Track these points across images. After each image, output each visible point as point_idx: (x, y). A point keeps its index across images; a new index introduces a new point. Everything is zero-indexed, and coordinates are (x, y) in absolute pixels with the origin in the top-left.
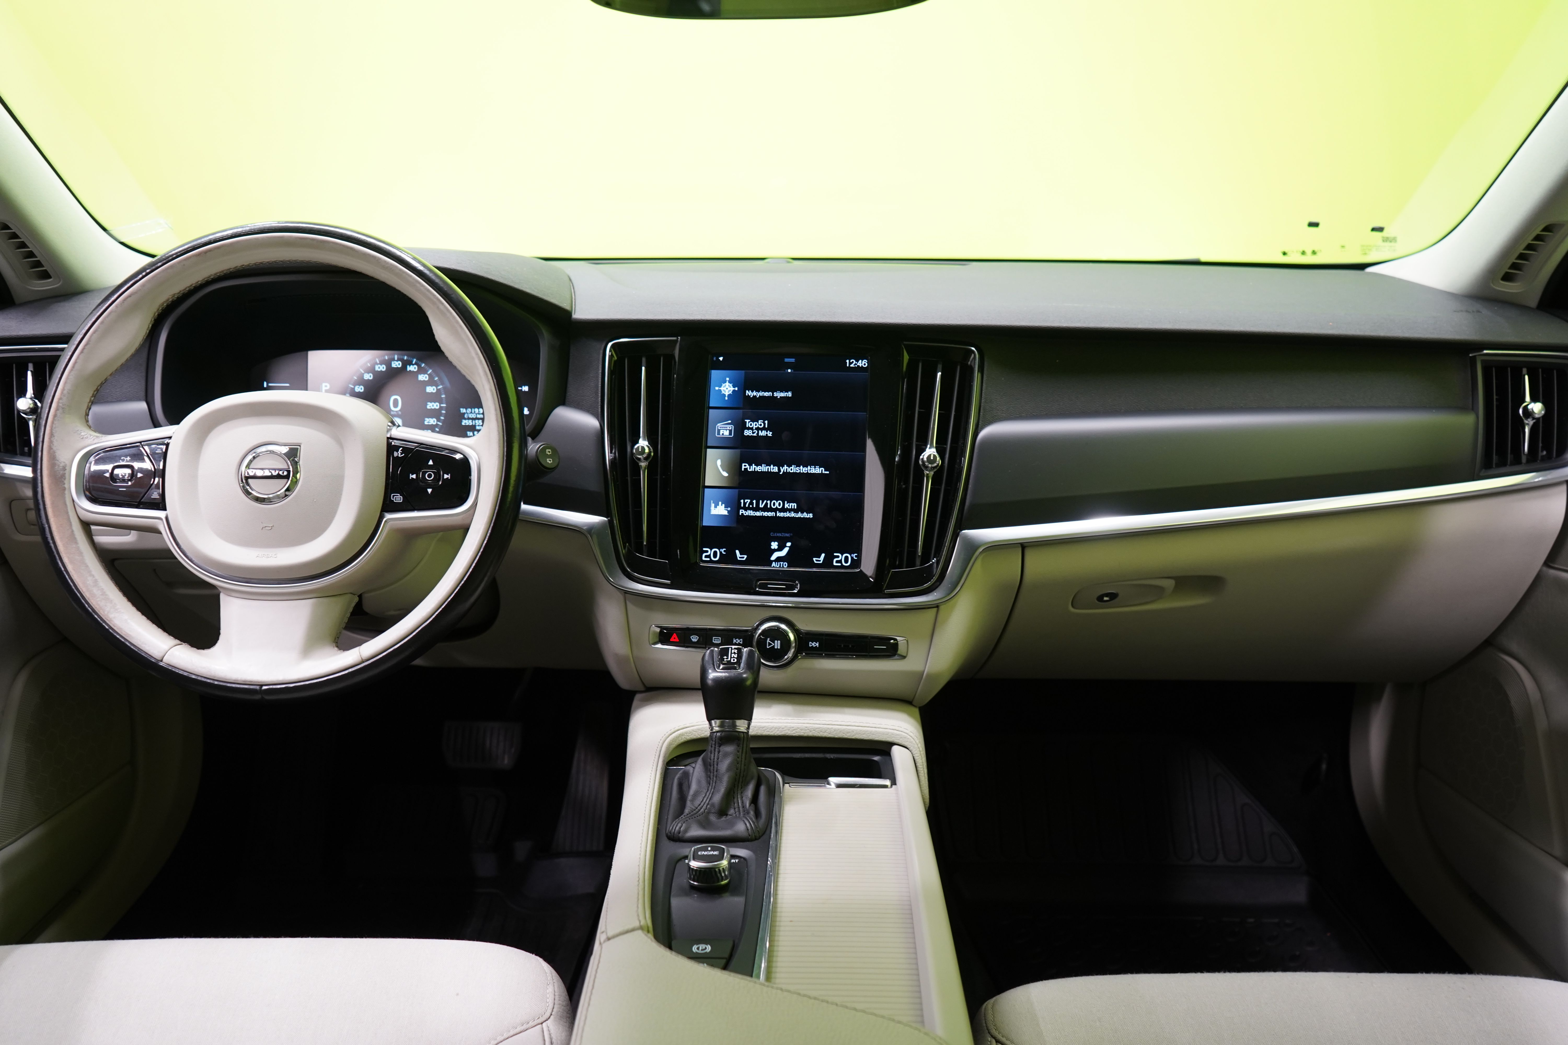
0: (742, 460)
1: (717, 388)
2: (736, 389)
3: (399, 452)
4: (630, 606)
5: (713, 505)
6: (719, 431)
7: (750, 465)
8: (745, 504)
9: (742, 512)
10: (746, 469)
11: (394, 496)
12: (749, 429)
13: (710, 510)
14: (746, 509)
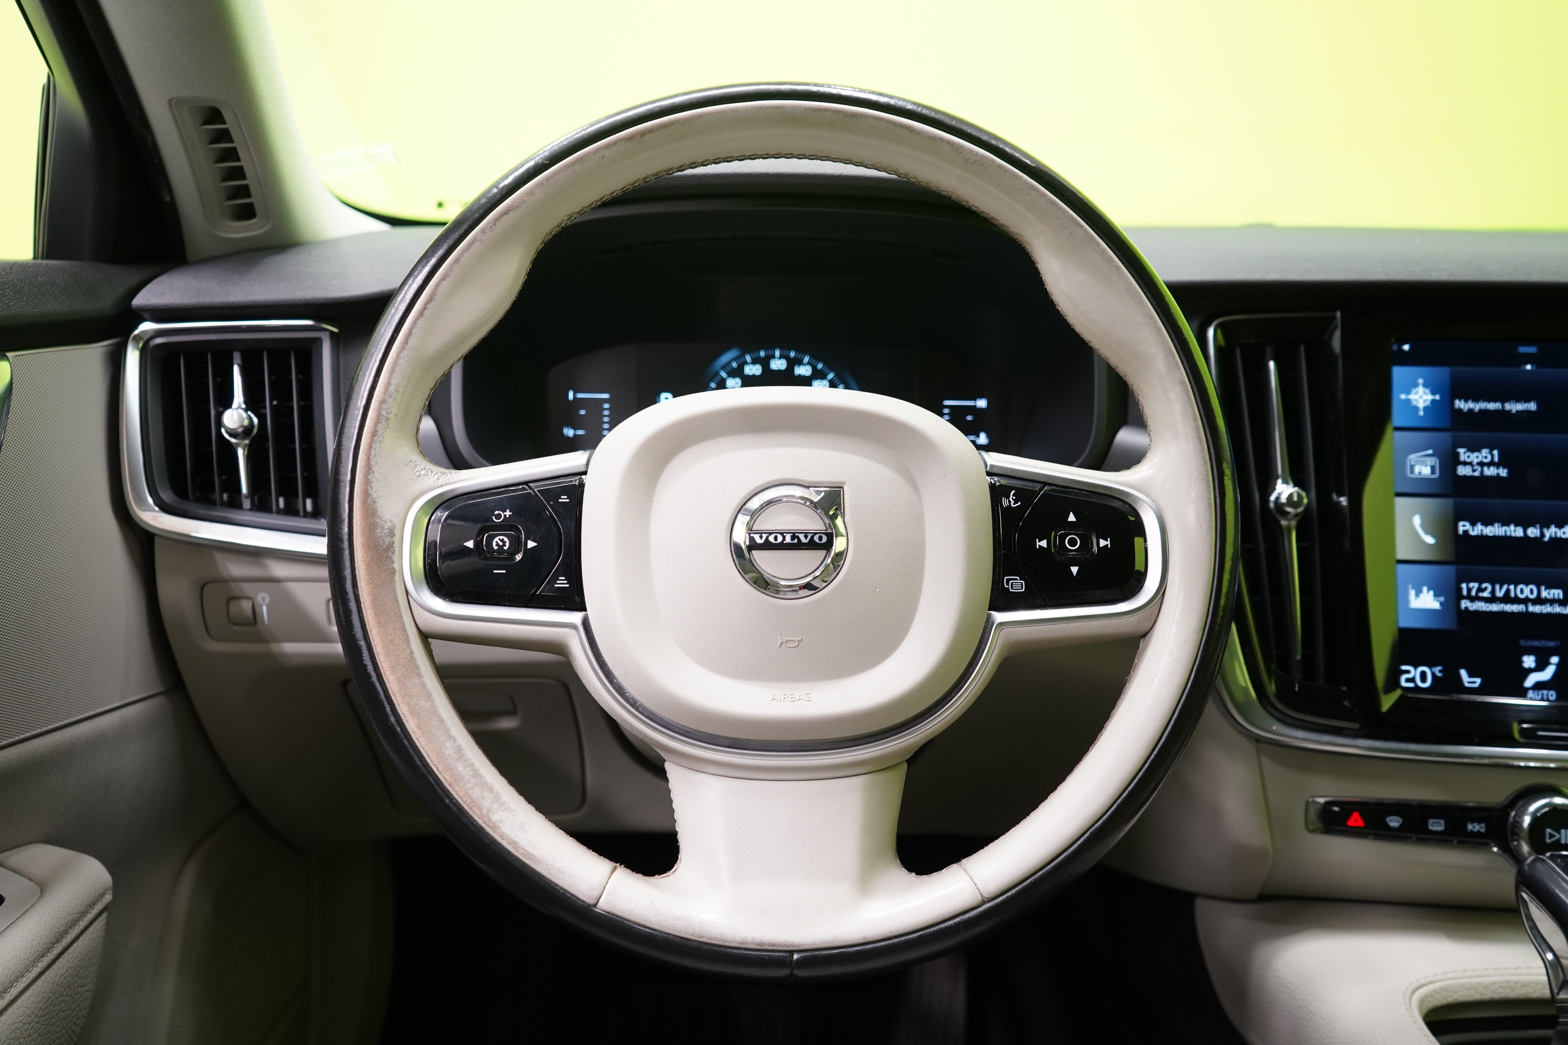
0: (1459, 516)
1: (1403, 396)
2: (1437, 397)
3: (1010, 499)
4: (1266, 762)
5: (1412, 593)
6: (1412, 467)
7: (1473, 524)
8: (1469, 590)
9: (1465, 604)
10: (1466, 532)
11: (1008, 580)
12: (1465, 463)
13: (1407, 601)
14: (1472, 599)
